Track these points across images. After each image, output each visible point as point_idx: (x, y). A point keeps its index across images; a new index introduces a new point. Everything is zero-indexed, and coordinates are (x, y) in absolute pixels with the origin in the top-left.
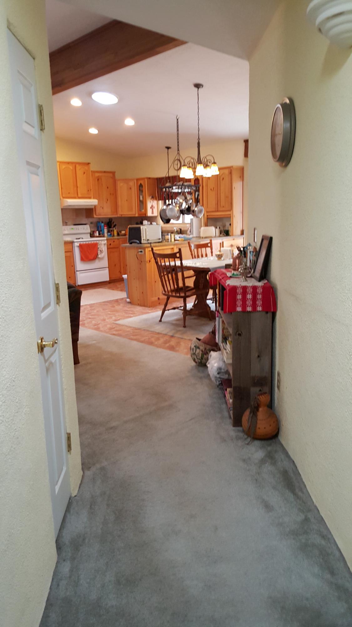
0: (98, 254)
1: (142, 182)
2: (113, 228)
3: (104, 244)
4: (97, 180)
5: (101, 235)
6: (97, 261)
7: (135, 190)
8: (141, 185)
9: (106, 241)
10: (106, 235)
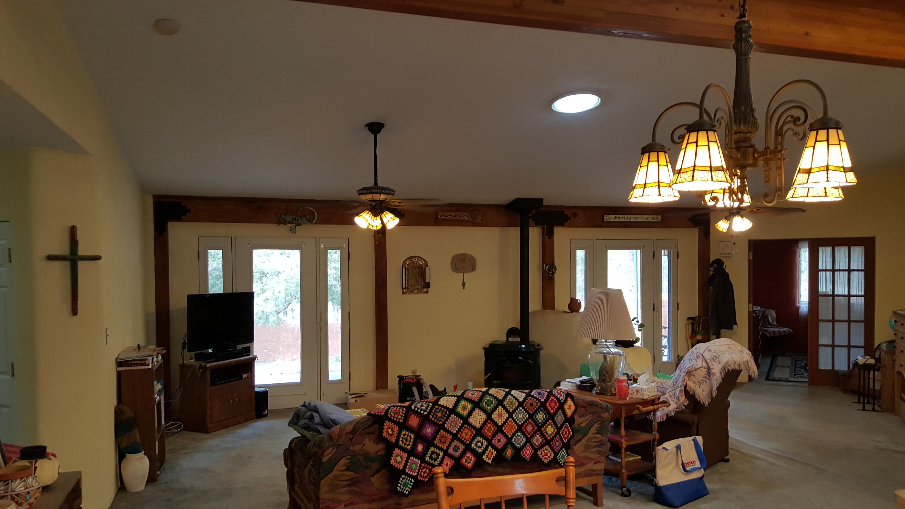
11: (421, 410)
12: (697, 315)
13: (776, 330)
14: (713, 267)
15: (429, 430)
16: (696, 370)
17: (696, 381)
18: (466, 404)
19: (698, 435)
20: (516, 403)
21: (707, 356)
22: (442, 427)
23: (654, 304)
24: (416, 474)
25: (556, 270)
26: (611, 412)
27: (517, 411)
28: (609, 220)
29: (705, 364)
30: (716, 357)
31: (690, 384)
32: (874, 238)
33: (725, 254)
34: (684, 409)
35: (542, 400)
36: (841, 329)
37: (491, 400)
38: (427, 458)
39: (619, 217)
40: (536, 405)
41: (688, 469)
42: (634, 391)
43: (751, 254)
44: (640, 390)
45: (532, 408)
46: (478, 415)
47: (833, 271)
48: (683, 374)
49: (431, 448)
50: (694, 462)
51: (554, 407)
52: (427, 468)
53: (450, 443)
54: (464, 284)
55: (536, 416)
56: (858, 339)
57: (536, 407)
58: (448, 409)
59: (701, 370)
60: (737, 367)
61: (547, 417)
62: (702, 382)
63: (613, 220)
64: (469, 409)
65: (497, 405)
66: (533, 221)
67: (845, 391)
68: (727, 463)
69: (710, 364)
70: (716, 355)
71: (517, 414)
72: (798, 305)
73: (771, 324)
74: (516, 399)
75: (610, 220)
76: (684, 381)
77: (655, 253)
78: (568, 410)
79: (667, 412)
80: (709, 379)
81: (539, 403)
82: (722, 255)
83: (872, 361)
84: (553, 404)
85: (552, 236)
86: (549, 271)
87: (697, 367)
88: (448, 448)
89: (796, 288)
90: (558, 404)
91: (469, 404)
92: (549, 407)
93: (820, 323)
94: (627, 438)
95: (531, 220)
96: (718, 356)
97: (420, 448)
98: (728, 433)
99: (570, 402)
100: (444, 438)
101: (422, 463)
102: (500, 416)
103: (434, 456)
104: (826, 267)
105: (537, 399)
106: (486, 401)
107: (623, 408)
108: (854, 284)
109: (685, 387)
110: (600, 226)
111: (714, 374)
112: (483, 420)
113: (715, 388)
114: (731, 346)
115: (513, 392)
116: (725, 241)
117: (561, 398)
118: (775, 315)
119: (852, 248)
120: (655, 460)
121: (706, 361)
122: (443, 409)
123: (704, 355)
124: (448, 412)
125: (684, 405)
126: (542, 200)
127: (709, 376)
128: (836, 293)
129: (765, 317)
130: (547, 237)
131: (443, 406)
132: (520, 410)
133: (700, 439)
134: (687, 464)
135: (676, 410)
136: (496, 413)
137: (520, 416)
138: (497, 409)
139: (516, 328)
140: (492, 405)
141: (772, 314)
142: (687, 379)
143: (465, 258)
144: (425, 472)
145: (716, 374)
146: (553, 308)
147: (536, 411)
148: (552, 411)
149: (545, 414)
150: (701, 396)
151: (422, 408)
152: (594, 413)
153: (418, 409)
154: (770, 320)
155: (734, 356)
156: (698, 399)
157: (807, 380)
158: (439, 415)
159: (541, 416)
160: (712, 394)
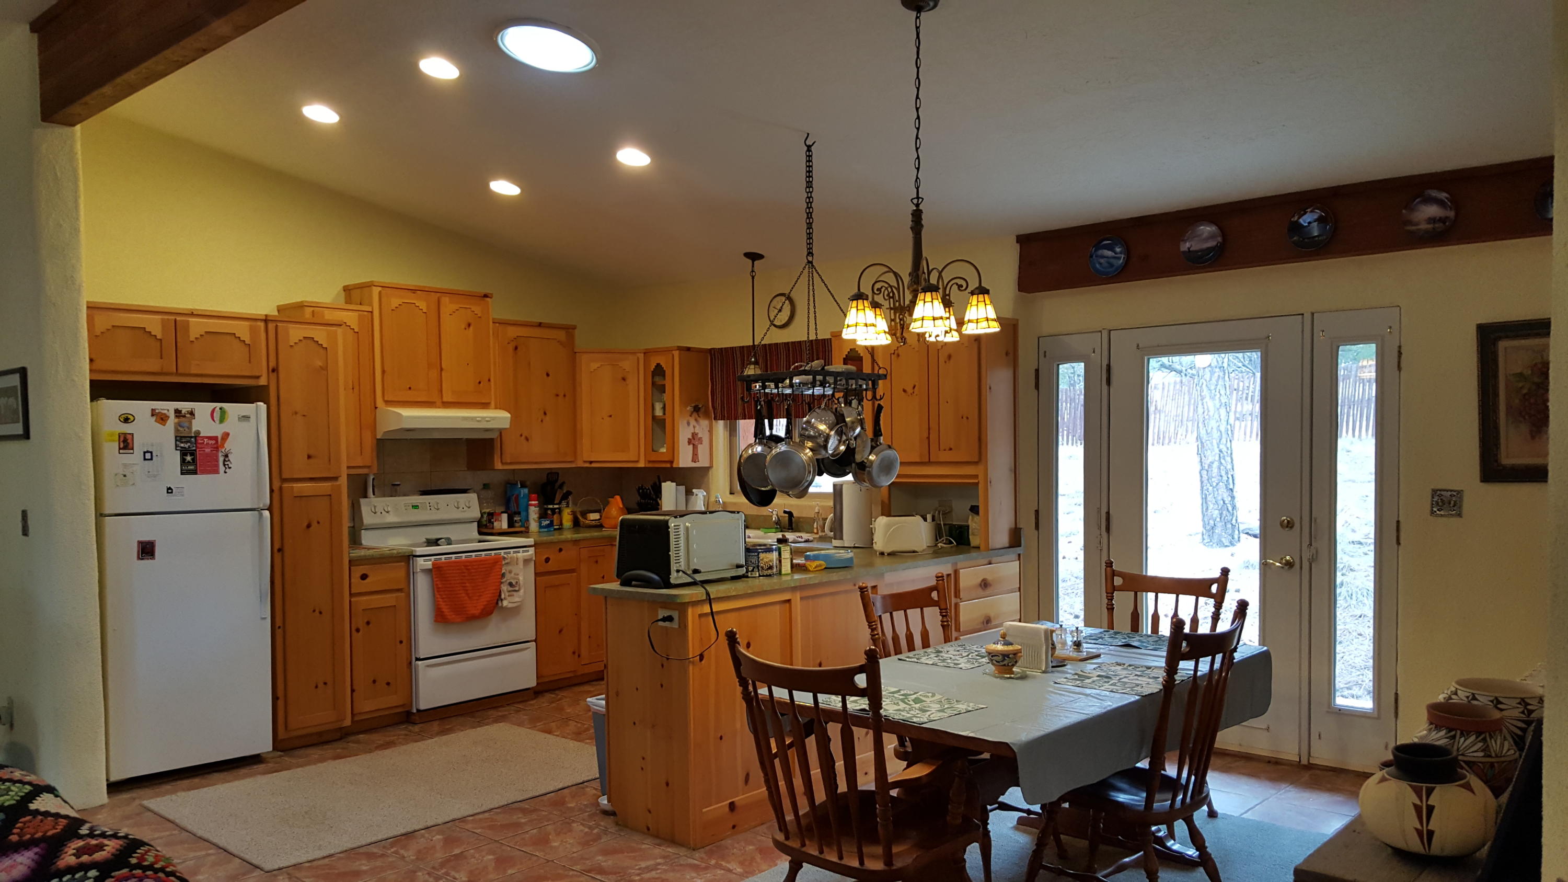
0: (500, 595)
1: (662, 360)
2: (559, 503)
3: (526, 561)
4: (511, 347)
5: (516, 528)
6: (495, 618)
7: (637, 385)
8: (659, 371)
9: (532, 551)
10: (534, 526)
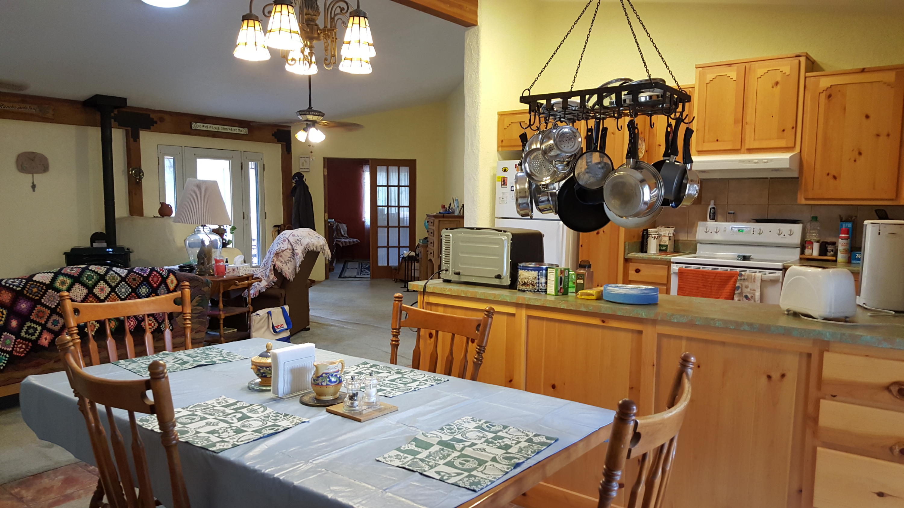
4: (823, 96)
9: (778, 274)
11: (14, 286)
12: (283, 223)
13: (347, 240)
14: (295, 180)
15: (24, 306)
16: (283, 251)
17: (283, 261)
18: (65, 279)
19: (285, 304)
20: (118, 278)
21: (292, 240)
22: (39, 302)
23: (243, 213)
24: (11, 349)
25: (143, 175)
26: (210, 286)
27: (120, 286)
28: (197, 129)
29: (290, 247)
30: (298, 240)
31: (278, 264)
32: (415, 161)
33: (304, 169)
34: (273, 285)
35: (145, 275)
36: (393, 232)
37: (92, 275)
38: (23, 334)
39: (207, 126)
40: (139, 280)
41: (277, 330)
42: (231, 270)
43: (326, 170)
44: (236, 268)
45: (134, 282)
46: (78, 290)
47: (388, 186)
48: (272, 256)
49: (27, 323)
50: (282, 325)
51: (157, 282)
52: (23, 344)
53: (49, 318)
54: (34, 187)
55: (139, 290)
56: (405, 241)
57: (138, 282)
58: (44, 284)
59: (287, 251)
60: (315, 249)
61: (150, 291)
62: (287, 262)
63: (202, 128)
64: (69, 284)
65: (98, 279)
66: (115, 121)
67: (396, 281)
68: (308, 331)
69: (294, 246)
70: (298, 238)
71: (120, 288)
72: (363, 220)
73: (343, 236)
74: (118, 274)
75: (199, 129)
76: (273, 261)
77: (243, 164)
78: (170, 284)
79: (259, 289)
80: (293, 259)
81: (142, 278)
82: (301, 170)
83: (413, 254)
84: (155, 279)
85: (138, 140)
86: (136, 176)
87: (283, 249)
88: (46, 322)
89: (362, 207)
90: (160, 278)
91: (68, 279)
92: (152, 282)
93: (379, 229)
94: (225, 312)
95: (113, 120)
96: (300, 240)
97: (14, 323)
98: (309, 306)
99: (172, 277)
100: (41, 313)
101: (17, 338)
102: (102, 290)
103: (31, 331)
104: (382, 183)
105: (140, 275)
106: (86, 276)
107: (221, 283)
108: (402, 197)
109: (274, 266)
110: (189, 134)
111: (297, 254)
112: (84, 294)
113: (298, 265)
114: (310, 233)
115: (114, 269)
116: (304, 158)
117: (164, 273)
118: (346, 228)
119: (401, 168)
120: (250, 329)
121: (291, 244)
122: (38, 284)
123: (289, 239)
124: (44, 288)
125: (273, 282)
126: (125, 99)
127: (293, 256)
128: (389, 205)
129: (338, 230)
130: (132, 140)
131: (39, 282)
132: (123, 285)
133: (287, 308)
134: (277, 327)
135: (267, 287)
136: (98, 287)
137: (123, 290)
138: (99, 283)
139: (101, 233)
140: (93, 280)
141: (344, 228)
142: (276, 259)
143: (34, 157)
144: (21, 348)
145: (299, 254)
146: (141, 214)
147: (139, 285)
148: (155, 285)
149: (148, 288)
150: (287, 273)
151: (15, 284)
152: (195, 287)
153: (10, 284)
154: (343, 233)
155: (312, 240)
156: (285, 276)
157: (369, 276)
158: (35, 290)
159: (145, 289)
160: (296, 271)
